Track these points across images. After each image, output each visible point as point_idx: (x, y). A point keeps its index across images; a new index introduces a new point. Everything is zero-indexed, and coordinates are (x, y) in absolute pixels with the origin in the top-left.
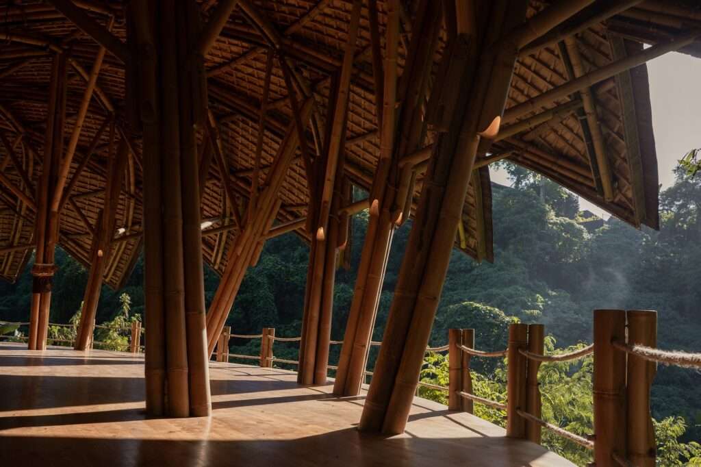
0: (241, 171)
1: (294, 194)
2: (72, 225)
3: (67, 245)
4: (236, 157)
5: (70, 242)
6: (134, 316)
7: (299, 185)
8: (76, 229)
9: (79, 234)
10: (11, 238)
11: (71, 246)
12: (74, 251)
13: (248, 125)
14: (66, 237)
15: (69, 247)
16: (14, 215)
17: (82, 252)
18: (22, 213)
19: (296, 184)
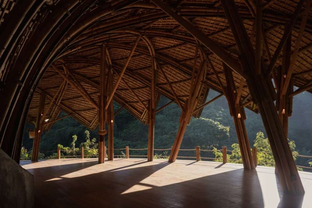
0: (160, 84)
1: (182, 92)
2: (78, 107)
3: (75, 115)
4: (159, 80)
5: (76, 114)
6: (93, 139)
7: (186, 89)
8: (79, 108)
9: (81, 111)
10: (51, 114)
11: (77, 116)
12: (78, 118)
13: (169, 68)
14: (75, 112)
15: (76, 116)
16: (54, 105)
17: (81, 117)
18: (58, 104)
19: (184, 88)
